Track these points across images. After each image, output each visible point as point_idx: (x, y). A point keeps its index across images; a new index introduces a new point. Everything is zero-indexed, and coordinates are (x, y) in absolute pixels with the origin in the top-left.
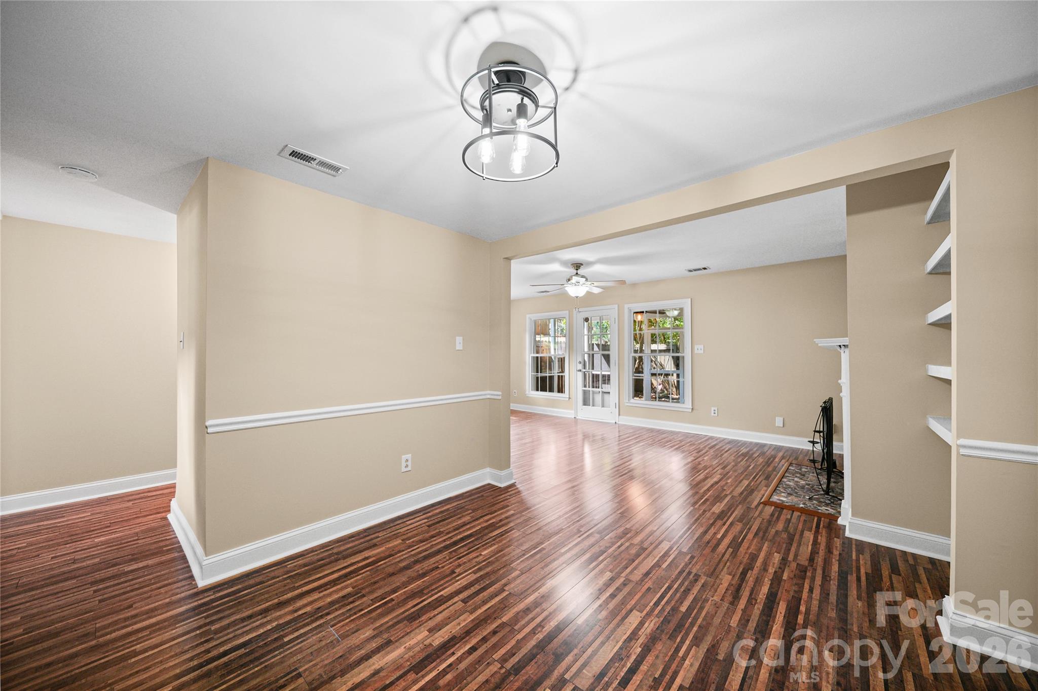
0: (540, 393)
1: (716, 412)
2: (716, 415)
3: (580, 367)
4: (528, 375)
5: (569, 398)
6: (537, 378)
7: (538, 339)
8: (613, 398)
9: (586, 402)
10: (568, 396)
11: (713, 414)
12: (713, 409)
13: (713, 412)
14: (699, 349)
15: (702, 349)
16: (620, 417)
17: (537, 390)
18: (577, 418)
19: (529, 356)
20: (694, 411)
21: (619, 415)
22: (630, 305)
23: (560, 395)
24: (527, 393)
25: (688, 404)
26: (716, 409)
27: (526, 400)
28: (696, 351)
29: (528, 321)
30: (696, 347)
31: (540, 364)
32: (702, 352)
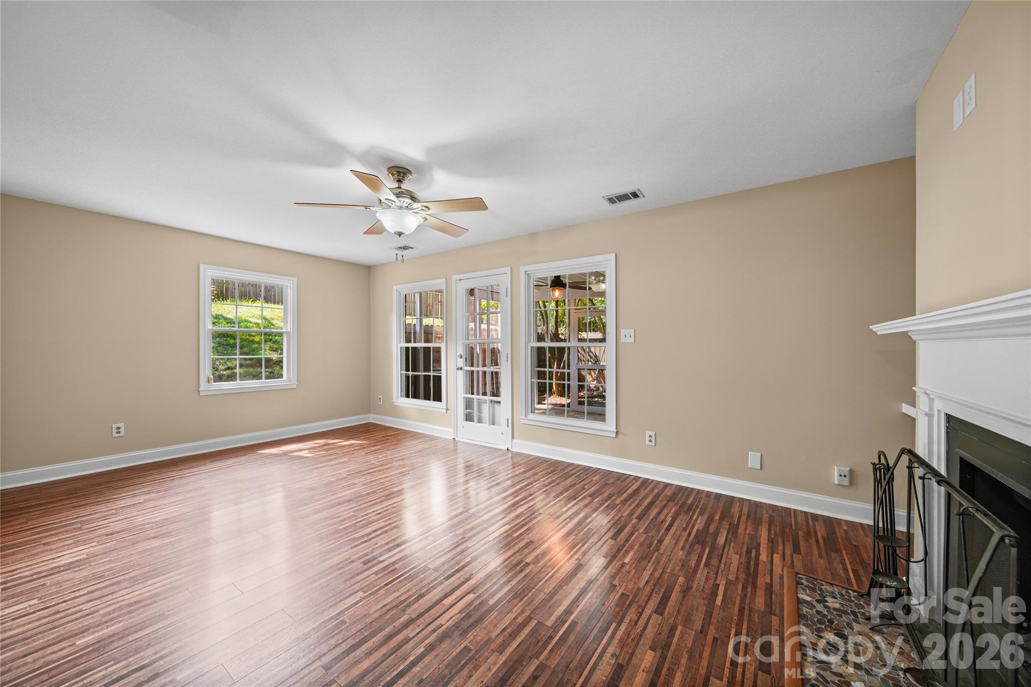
0: (412, 401)
1: (653, 439)
2: (653, 443)
3: (461, 363)
4: (396, 373)
5: (447, 409)
6: (407, 377)
7: (408, 322)
8: (504, 410)
9: (469, 418)
10: (445, 407)
11: (647, 442)
12: (648, 433)
13: (648, 439)
14: (627, 336)
15: (633, 335)
16: (514, 440)
17: (408, 396)
18: (457, 439)
19: (396, 346)
20: (620, 436)
21: (513, 437)
22: (527, 268)
23: (436, 404)
24: (395, 400)
25: (609, 425)
26: (653, 434)
27: (394, 411)
28: (623, 339)
29: (395, 296)
30: (623, 332)
31: (412, 358)
32: (632, 340)
